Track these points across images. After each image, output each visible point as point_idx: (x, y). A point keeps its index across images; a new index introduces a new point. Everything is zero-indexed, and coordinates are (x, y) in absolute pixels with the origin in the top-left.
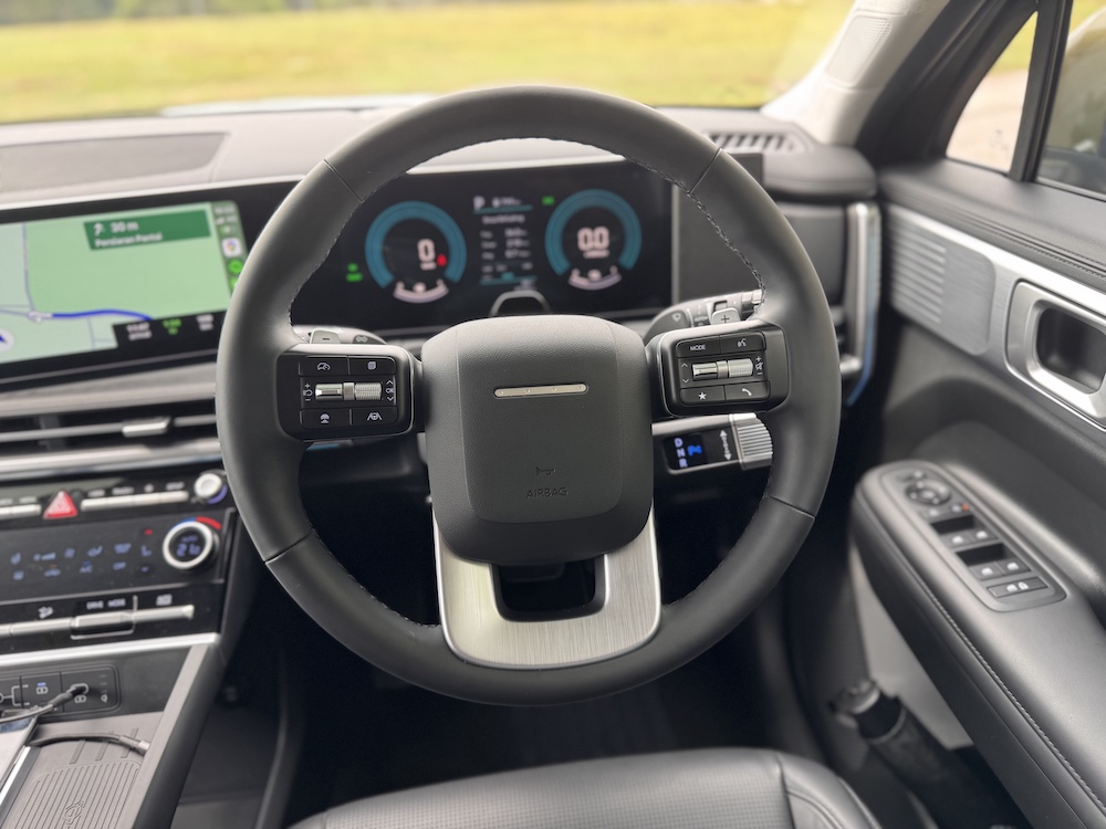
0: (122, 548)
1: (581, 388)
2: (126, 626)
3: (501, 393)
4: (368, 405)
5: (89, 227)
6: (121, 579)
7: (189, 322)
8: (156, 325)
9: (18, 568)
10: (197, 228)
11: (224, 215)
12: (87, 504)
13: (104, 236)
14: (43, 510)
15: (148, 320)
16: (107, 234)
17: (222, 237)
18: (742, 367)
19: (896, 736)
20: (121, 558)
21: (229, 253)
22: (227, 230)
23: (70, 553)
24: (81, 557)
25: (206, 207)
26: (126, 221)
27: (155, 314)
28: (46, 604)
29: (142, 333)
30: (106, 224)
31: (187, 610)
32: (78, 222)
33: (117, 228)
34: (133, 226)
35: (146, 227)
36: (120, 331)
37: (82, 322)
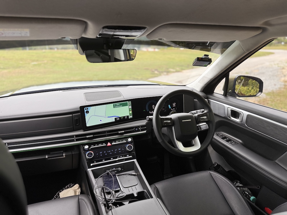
0: (119, 149)
1: (191, 120)
2: (124, 159)
3: (183, 121)
4: (169, 123)
5: (114, 105)
6: (121, 153)
7: (124, 117)
8: (120, 118)
9: (106, 153)
10: (126, 105)
11: (130, 103)
12: (112, 144)
13: (115, 106)
14: (107, 145)
15: (119, 117)
16: (116, 106)
17: (129, 106)
18: (205, 117)
19: (220, 169)
20: (120, 150)
21: (130, 108)
22: (130, 105)
23: (112, 151)
24: (114, 151)
25: (128, 102)
26: (118, 104)
27: (120, 116)
28: (112, 158)
29: (118, 119)
30: (116, 104)
31: (131, 156)
32: (112, 104)
33: (117, 105)
34: (119, 105)
35: (120, 105)
36: (116, 119)
37: (111, 118)
